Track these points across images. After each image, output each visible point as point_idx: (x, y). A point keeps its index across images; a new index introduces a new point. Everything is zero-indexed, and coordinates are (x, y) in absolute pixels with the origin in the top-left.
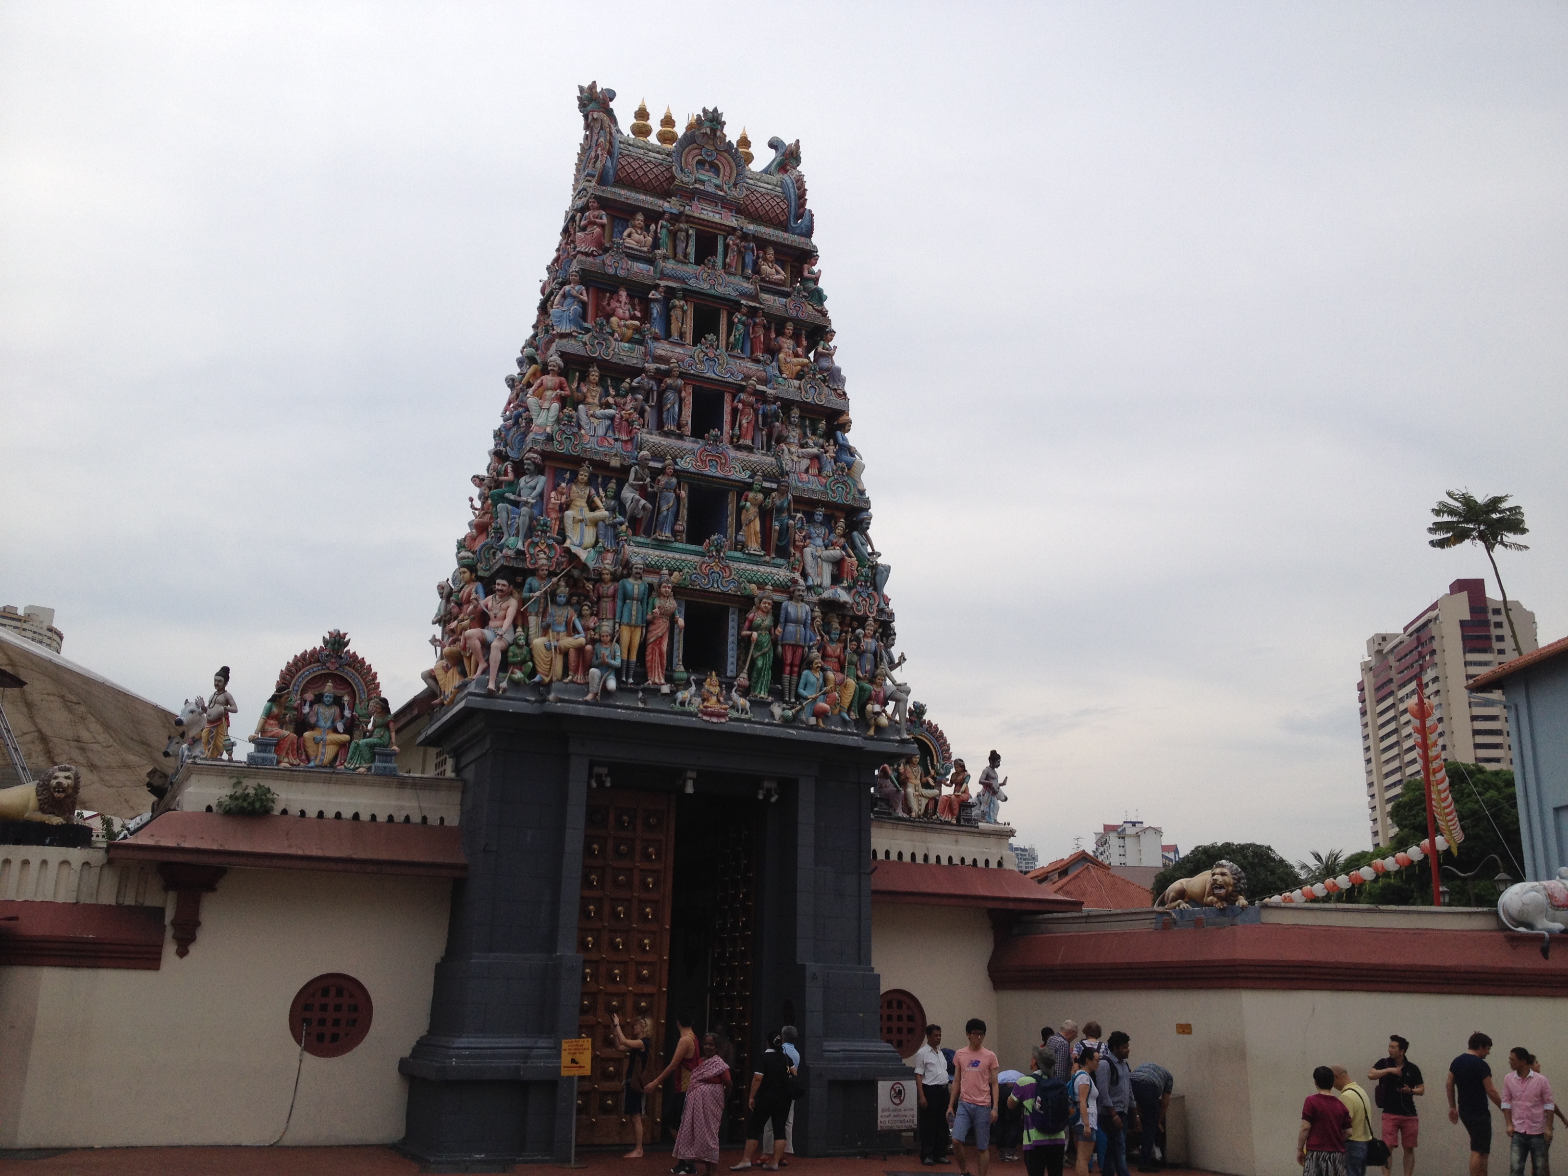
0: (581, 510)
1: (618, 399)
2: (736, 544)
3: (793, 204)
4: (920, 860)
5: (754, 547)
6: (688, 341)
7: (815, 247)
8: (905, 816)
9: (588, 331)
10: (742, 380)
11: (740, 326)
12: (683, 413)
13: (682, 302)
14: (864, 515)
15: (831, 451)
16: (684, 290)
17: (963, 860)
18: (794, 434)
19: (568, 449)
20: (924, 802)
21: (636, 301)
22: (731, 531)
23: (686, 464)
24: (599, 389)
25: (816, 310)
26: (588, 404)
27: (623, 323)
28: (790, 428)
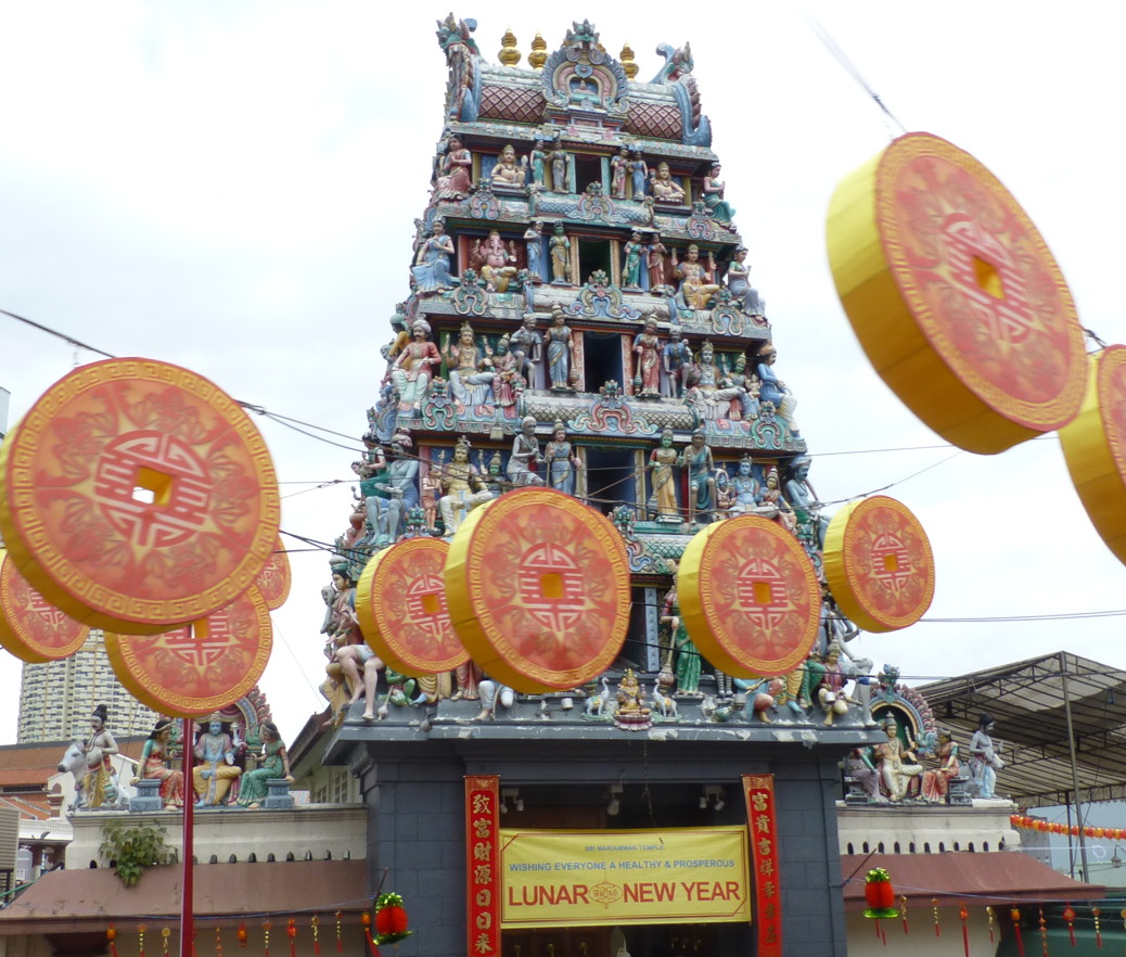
0: (462, 493)
1: (497, 359)
2: (648, 513)
3: (687, 112)
4: (905, 850)
5: (670, 514)
6: (574, 282)
7: (715, 156)
8: (884, 800)
9: (456, 285)
10: (640, 319)
11: (635, 257)
12: (573, 366)
13: (564, 238)
14: (800, 460)
15: (754, 389)
16: (565, 224)
17: (956, 846)
18: (709, 373)
19: (440, 425)
20: (905, 781)
21: (512, 244)
22: (640, 498)
23: (580, 426)
24: (474, 350)
25: (724, 227)
26: (463, 368)
27: (496, 271)
28: (704, 367)
